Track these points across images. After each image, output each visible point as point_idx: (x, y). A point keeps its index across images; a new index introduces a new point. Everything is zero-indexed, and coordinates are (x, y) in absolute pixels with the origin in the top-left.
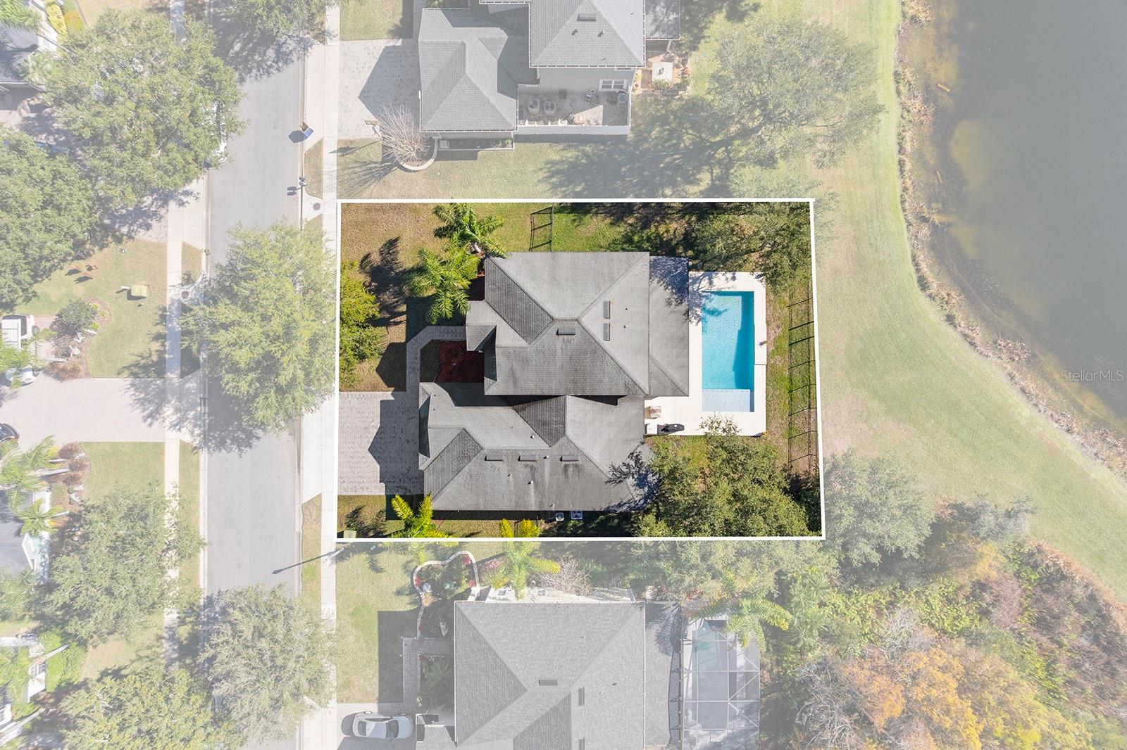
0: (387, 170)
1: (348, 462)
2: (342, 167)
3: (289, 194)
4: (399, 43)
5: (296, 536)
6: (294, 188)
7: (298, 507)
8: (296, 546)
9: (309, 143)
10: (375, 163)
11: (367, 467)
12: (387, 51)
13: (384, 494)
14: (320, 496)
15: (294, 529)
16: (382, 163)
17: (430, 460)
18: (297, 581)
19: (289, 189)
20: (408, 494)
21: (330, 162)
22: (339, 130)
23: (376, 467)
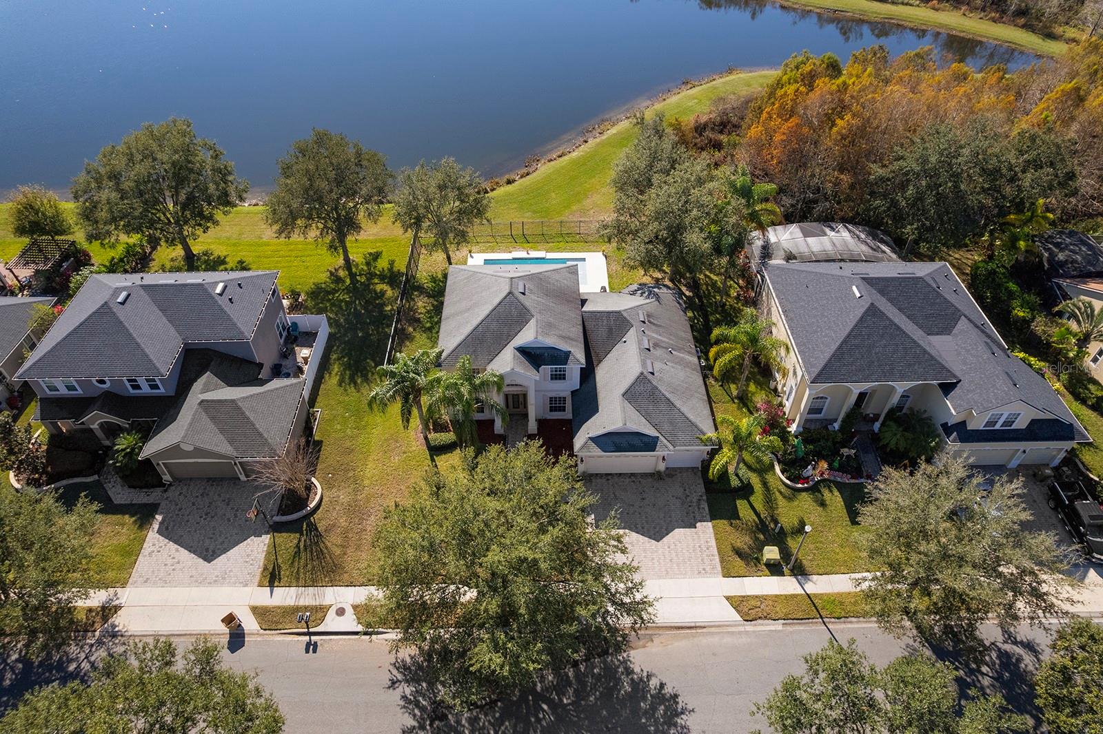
0: (313, 527)
1: (678, 565)
2: (297, 580)
3: (315, 651)
4: (159, 518)
5: (789, 628)
6: (308, 644)
7: (749, 627)
8: (801, 628)
9: (250, 624)
10: (300, 541)
11: (680, 542)
12: (165, 531)
13: (710, 524)
14: (728, 598)
15: (779, 631)
16: (302, 534)
17: (661, 437)
18: (849, 626)
19: (307, 651)
20: (705, 498)
21: (285, 596)
22: (246, 585)
23: (678, 532)
